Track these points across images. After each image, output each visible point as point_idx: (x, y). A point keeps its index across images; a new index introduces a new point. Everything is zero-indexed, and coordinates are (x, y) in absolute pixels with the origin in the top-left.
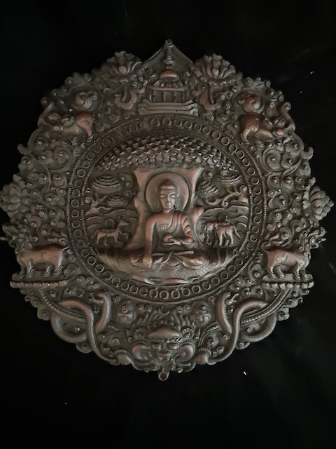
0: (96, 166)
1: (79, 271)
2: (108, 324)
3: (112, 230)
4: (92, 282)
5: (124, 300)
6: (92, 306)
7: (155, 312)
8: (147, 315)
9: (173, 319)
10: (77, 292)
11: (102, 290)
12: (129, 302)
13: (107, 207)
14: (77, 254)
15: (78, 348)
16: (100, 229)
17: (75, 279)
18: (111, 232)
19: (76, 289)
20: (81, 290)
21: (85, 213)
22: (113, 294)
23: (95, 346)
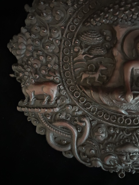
0: (84, 23)
1: (68, 101)
2: (87, 140)
3: (93, 73)
4: (77, 110)
5: (99, 124)
6: (76, 127)
7: (121, 133)
8: (116, 135)
9: (134, 138)
10: (66, 116)
11: (84, 116)
12: (103, 125)
13: (90, 54)
14: (67, 89)
15: (64, 154)
16: (85, 72)
17: (65, 107)
18: (93, 74)
19: (65, 114)
20: (69, 115)
21: (73, 59)
22: (91, 119)
23: (77, 154)
